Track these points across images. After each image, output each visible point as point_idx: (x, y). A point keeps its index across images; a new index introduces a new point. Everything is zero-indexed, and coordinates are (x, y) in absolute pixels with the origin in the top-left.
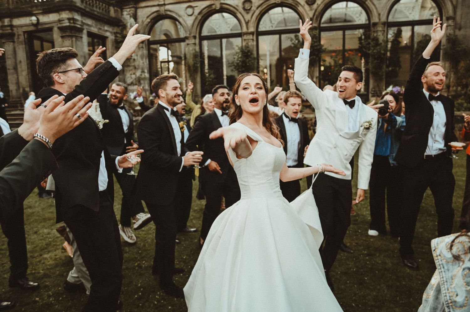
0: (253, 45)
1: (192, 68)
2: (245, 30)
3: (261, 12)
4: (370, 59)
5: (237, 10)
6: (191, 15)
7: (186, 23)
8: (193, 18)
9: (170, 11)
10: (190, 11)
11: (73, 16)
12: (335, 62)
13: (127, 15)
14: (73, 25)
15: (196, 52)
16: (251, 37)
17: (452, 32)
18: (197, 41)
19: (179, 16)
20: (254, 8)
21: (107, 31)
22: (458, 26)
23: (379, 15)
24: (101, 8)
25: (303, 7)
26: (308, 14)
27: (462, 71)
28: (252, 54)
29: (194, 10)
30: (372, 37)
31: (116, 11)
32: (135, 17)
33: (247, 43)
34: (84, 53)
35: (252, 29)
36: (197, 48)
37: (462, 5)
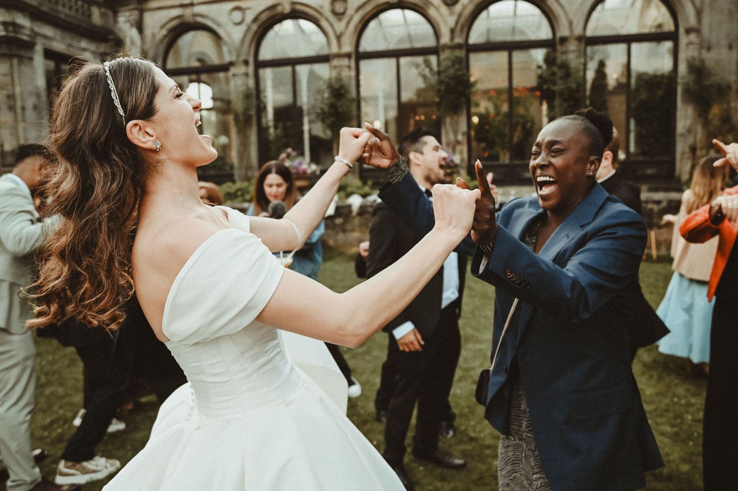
0: (350, 78)
1: (241, 117)
2: (335, 49)
3: (363, 18)
4: (557, 102)
5: (320, 13)
6: (240, 23)
7: (230, 37)
8: (243, 28)
9: (203, 16)
10: (237, 16)
11: (13, 18)
12: (497, 107)
13: (125, 22)
14: (12, 35)
15: (248, 88)
16: (345, 62)
17: (695, 54)
18: (251, 69)
19: (219, 25)
20: (350, 11)
21: (84, 50)
22: (706, 44)
23: (571, 23)
24: (74, 8)
25: (437, 9)
26: (446, 22)
27: (716, 122)
28: (347, 91)
29: (244, 14)
30: (559, 61)
31: (103, 15)
32: (140, 26)
33: (339, 74)
34: (37, 87)
35: (348, 48)
36: (251, 82)
37: (711, 9)
